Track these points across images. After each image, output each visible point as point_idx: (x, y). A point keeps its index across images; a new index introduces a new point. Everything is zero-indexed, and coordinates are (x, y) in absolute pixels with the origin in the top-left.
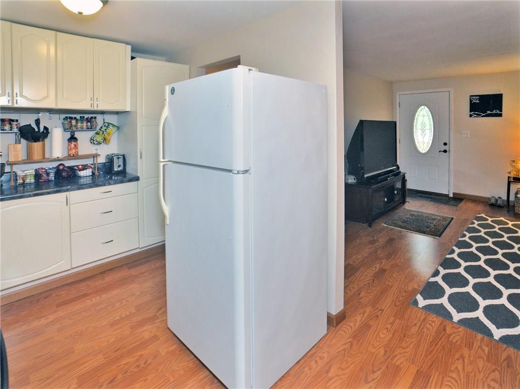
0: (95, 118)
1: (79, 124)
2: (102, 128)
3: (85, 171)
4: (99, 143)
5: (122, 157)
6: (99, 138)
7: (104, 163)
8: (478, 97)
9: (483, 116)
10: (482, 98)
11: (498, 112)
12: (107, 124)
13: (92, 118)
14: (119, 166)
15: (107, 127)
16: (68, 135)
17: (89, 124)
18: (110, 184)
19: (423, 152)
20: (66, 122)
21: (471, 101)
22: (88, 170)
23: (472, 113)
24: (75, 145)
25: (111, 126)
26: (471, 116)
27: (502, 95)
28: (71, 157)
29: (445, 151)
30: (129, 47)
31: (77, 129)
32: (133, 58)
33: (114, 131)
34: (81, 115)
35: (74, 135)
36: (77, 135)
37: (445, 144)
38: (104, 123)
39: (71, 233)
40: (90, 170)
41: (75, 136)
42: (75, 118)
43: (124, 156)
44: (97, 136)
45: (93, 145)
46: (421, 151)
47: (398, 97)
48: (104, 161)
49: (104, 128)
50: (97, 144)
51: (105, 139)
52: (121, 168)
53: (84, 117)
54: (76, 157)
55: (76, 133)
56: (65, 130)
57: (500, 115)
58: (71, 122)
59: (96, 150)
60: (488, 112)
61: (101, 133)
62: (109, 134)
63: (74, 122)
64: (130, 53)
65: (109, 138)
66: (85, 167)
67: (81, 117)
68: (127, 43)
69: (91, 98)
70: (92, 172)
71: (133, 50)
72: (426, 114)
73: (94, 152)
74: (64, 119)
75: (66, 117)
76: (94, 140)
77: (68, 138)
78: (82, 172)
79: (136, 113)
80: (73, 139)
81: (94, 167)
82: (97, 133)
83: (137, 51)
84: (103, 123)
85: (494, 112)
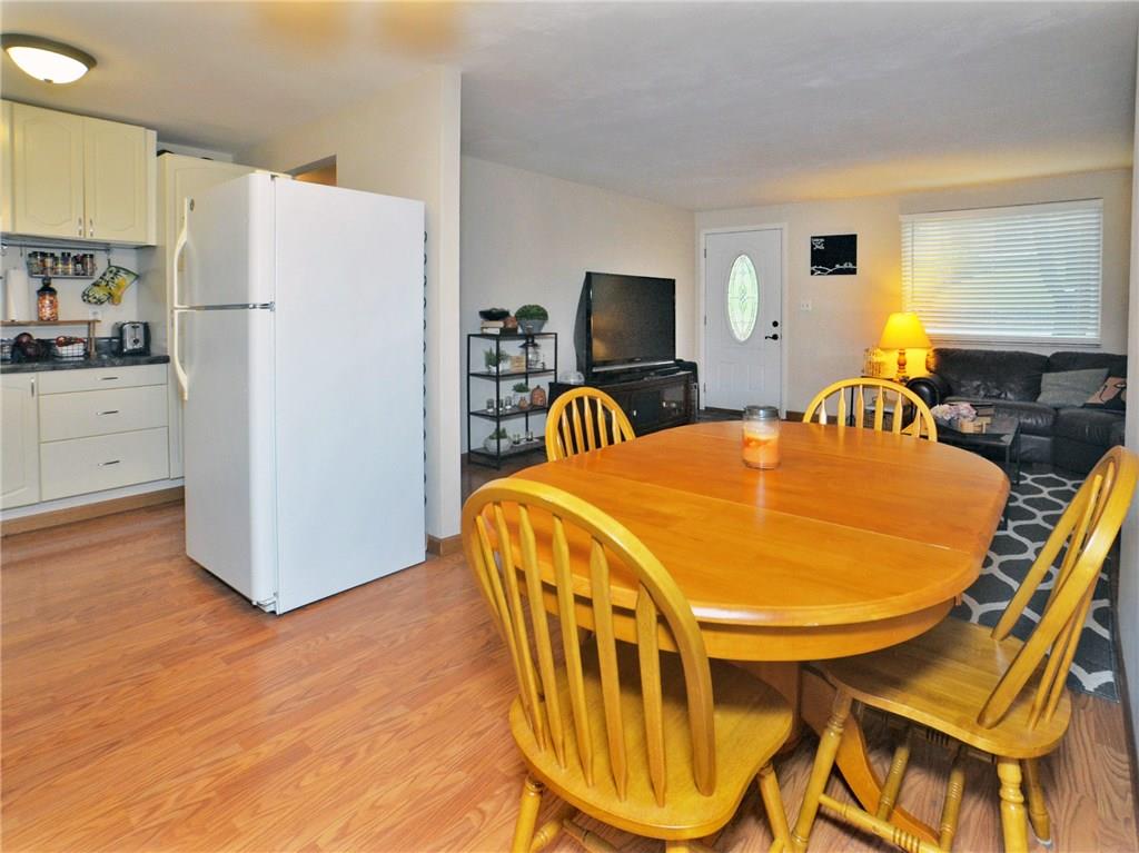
0: (92, 256)
1: (60, 266)
2: (104, 275)
3: (70, 347)
4: (100, 302)
5: (141, 327)
6: (100, 293)
7: (110, 339)
8: (822, 240)
9: (830, 273)
10: (829, 240)
11: (851, 266)
12: (114, 270)
13: (85, 256)
14: (136, 341)
15: (116, 274)
16: (38, 284)
17: (79, 266)
18: (113, 365)
19: (743, 339)
20: (33, 261)
21: (813, 246)
22: (76, 346)
23: (814, 268)
24: (51, 302)
25: (122, 273)
26: (813, 273)
27: (855, 236)
28: (42, 322)
29: (775, 337)
30: (153, 134)
31: (56, 273)
32: (160, 153)
33: (128, 282)
34: (64, 251)
35: (49, 284)
36: (54, 284)
37: (775, 324)
38: (110, 266)
39: (39, 443)
40: (81, 346)
41: (51, 286)
42: (52, 255)
43: (146, 327)
44: (96, 289)
45: (89, 305)
46: (738, 336)
47: (702, 240)
48: (108, 334)
49: (108, 277)
50: (96, 303)
51: (111, 296)
52: (139, 346)
53: (69, 254)
54: (53, 321)
55: (53, 281)
56: (31, 274)
57: (853, 272)
58: (42, 261)
59: (95, 313)
60: (838, 266)
61: (104, 283)
62: (119, 287)
63: (49, 262)
64: (155, 142)
65: (119, 293)
66: (69, 342)
67: (63, 254)
68: (149, 127)
69: (80, 221)
70: (85, 350)
71: (160, 138)
72: (746, 270)
73: (91, 318)
74: (30, 255)
75: (35, 253)
76: (88, 296)
77: (39, 289)
78: (65, 348)
79: (164, 248)
80: (46, 290)
81: (87, 342)
82: (95, 284)
83: (170, 140)
84: (107, 266)
85: (845, 266)
